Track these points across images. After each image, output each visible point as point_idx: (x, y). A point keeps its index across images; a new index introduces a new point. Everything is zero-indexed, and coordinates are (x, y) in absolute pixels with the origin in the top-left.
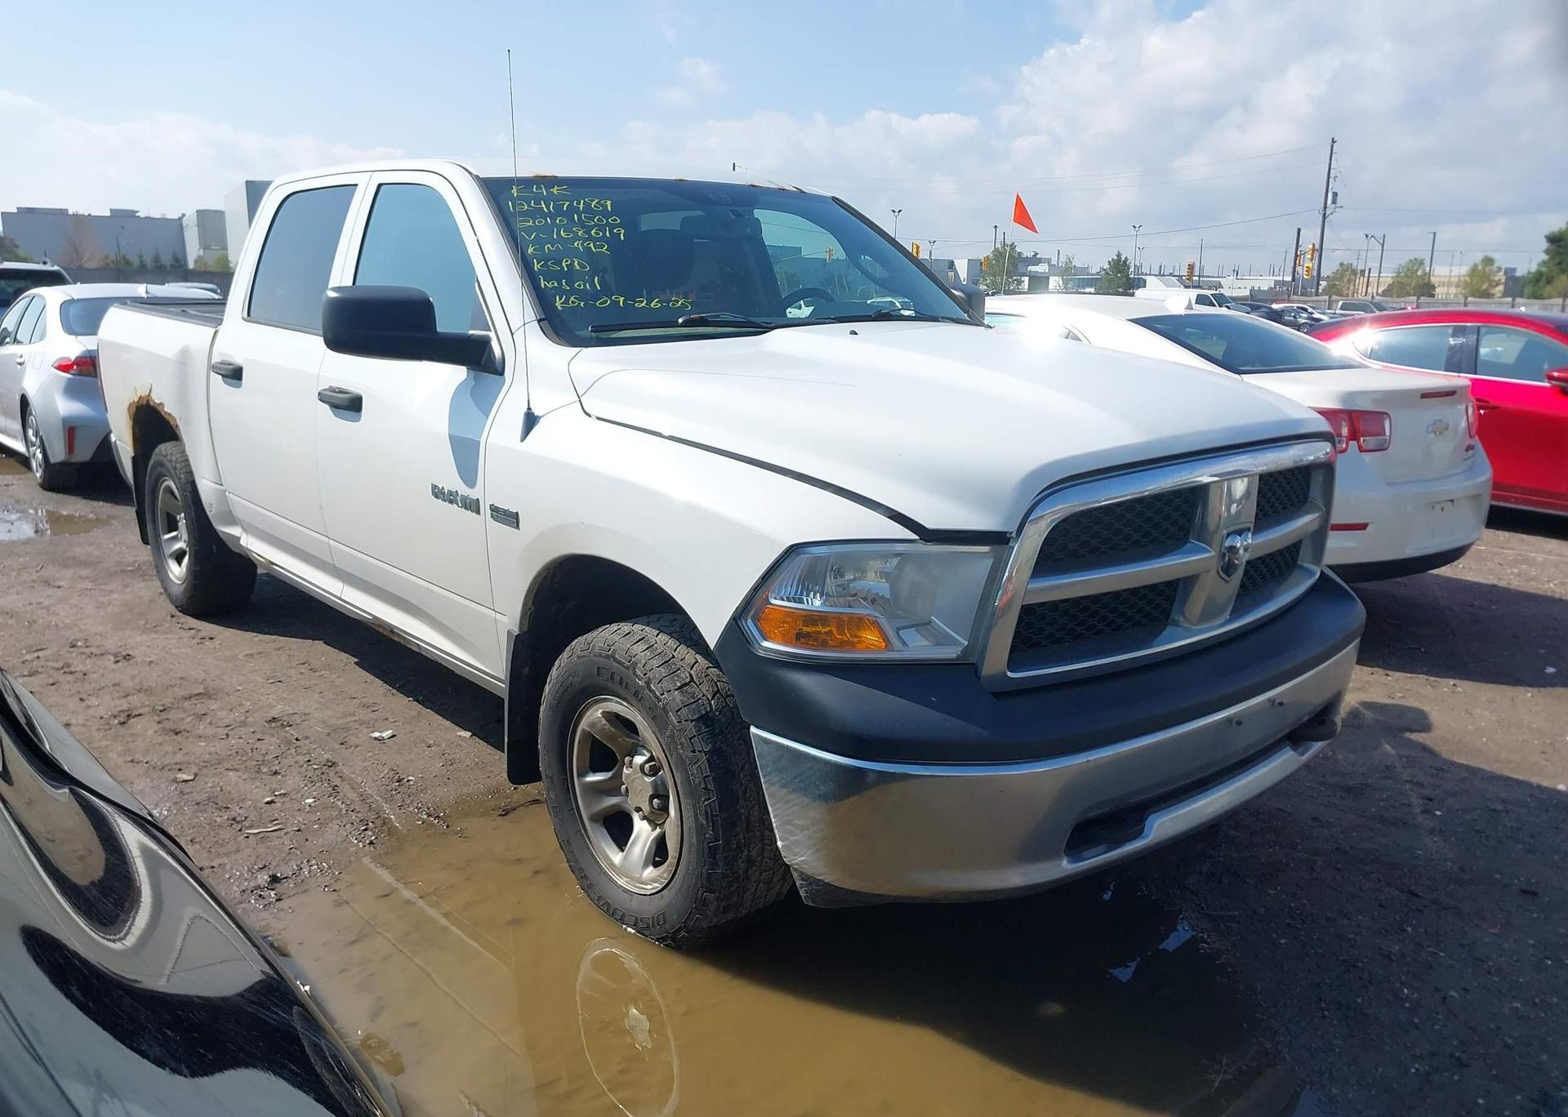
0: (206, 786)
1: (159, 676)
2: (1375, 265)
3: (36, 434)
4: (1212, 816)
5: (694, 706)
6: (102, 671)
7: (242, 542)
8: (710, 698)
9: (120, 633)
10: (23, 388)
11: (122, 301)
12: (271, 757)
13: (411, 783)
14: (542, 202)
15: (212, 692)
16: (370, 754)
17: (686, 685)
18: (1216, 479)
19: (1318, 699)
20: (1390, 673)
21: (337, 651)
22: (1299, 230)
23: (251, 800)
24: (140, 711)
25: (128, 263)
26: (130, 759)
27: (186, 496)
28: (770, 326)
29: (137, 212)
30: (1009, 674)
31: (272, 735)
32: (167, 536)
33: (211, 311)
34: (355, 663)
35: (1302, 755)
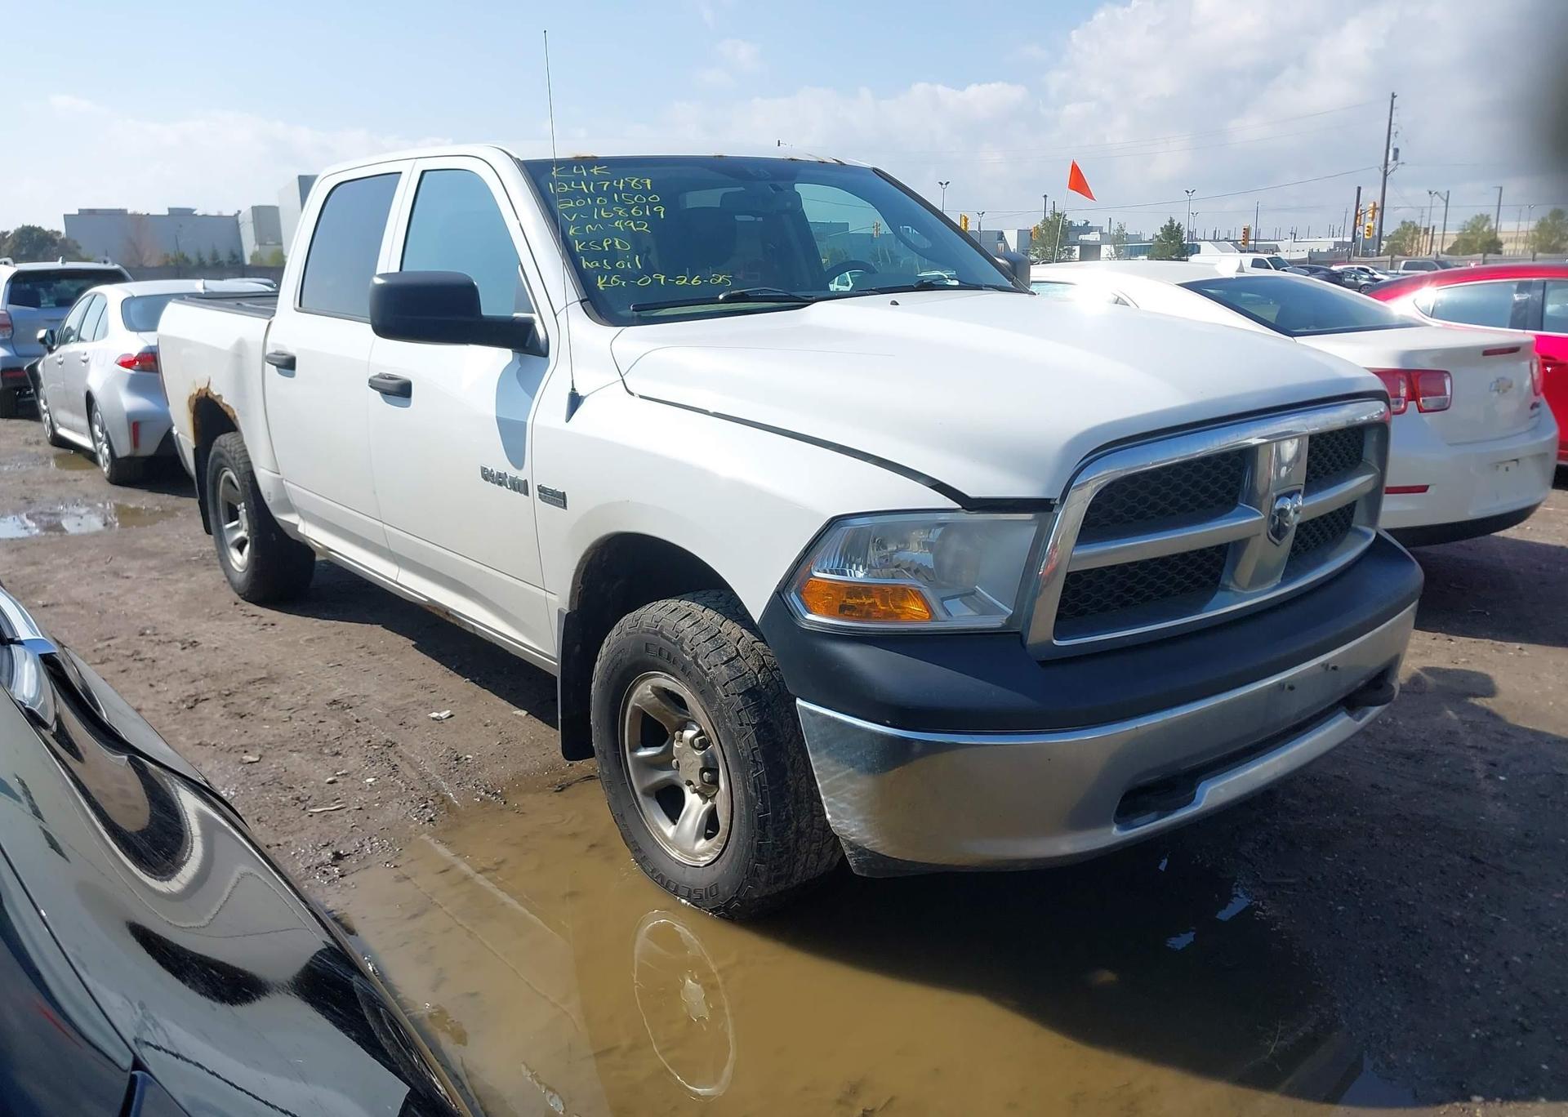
0: (270, 767)
1: (224, 662)
2: (1439, 223)
3: (102, 430)
4: (1265, 782)
5: (741, 679)
6: (170, 658)
7: (301, 530)
8: (756, 672)
9: (186, 620)
10: (88, 385)
11: (180, 297)
12: (331, 739)
13: (469, 761)
14: (582, 183)
15: (275, 677)
16: (429, 734)
17: (732, 659)
18: (1265, 440)
19: (1374, 664)
20: (1453, 638)
21: (395, 634)
22: (1359, 188)
23: (314, 780)
24: (207, 696)
25: (187, 260)
26: (198, 742)
27: (245, 486)
28: (810, 299)
29: (194, 210)
30: (1055, 642)
31: (333, 717)
32: (228, 526)
33: (264, 303)
34: (413, 646)
35: (1358, 720)
